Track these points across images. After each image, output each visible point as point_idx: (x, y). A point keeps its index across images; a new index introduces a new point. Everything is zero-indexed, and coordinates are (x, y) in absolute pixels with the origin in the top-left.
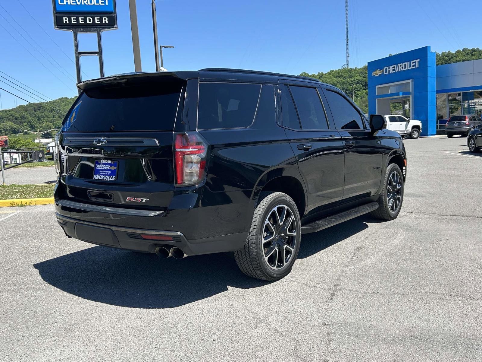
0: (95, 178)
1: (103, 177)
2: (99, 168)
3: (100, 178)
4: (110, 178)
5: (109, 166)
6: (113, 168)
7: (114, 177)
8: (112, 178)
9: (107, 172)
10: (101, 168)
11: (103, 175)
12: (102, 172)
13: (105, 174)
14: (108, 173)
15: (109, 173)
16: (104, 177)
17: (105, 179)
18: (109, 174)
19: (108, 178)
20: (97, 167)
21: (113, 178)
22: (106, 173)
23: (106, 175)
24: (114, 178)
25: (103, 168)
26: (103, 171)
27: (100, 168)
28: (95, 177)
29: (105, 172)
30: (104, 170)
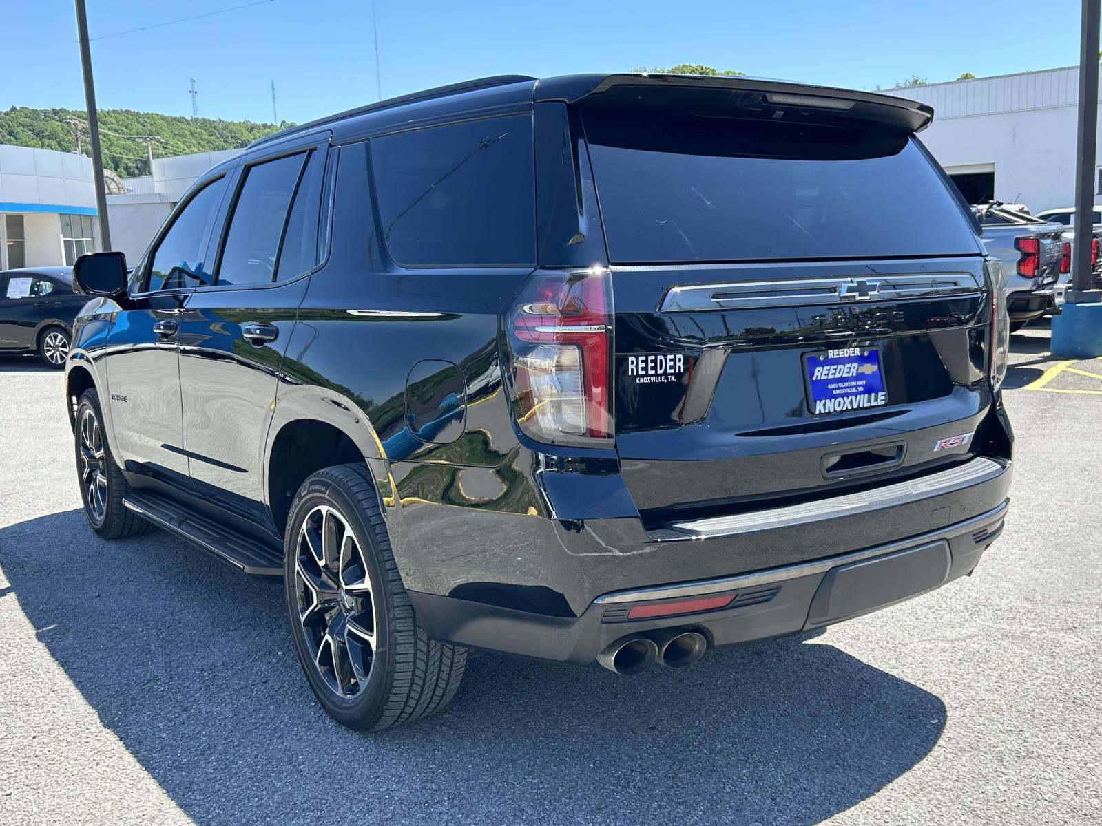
0: (823, 411)
1: (847, 400)
2: (824, 377)
3: (839, 406)
4: (869, 401)
5: (856, 365)
6: (870, 369)
7: (880, 394)
8: (876, 399)
9: (854, 384)
10: (831, 377)
11: (847, 395)
12: (835, 389)
13: (848, 391)
14: (856, 387)
15: (860, 386)
16: (851, 401)
17: (855, 407)
18: (862, 389)
19: (864, 401)
20: (816, 373)
21: (880, 398)
22: (853, 387)
23: (856, 394)
24: (883, 398)
25: (837, 376)
26: (841, 385)
27: (826, 377)
28: (819, 407)
29: (846, 384)
30: (842, 380)
